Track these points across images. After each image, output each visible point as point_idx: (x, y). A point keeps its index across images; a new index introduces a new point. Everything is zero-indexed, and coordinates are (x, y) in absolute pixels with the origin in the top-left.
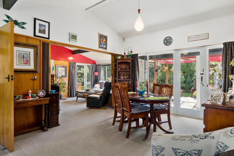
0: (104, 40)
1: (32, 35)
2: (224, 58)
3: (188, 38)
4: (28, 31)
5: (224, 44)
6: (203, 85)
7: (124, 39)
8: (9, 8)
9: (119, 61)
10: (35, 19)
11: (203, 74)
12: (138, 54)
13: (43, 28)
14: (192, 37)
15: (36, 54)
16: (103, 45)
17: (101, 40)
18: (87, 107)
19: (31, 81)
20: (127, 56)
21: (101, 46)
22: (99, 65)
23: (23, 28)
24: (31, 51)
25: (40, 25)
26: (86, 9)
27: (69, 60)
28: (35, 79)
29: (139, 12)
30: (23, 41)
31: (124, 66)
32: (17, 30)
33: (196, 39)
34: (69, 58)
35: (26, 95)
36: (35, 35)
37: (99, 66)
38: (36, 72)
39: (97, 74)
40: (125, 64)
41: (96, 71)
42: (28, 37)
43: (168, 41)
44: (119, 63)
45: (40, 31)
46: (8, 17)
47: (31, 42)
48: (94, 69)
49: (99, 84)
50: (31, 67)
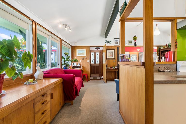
1: (113, 45)
4: (112, 44)
8: (106, 38)
10: (114, 39)
13: (117, 41)
15: (114, 52)
19: (113, 63)
23: (110, 43)
24: (113, 51)
25: (116, 40)
26: (137, 26)
27: (137, 51)
28: (114, 62)
29: (157, 25)
30: (110, 48)
32: (108, 44)
34: (137, 50)
35: (111, 67)
36: (114, 45)
38: (114, 59)
42: (112, 46)
45: (116, 43)
46: (106, 41)
47: (113, 48)
50: (113, 57)
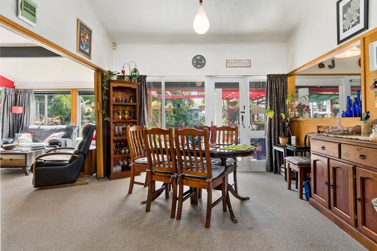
0: (87, 37)
2: (269, 93)
3: (227, 62)
5: (268, 75)
6: (244, 127)
7: (114, 44)
9: (116, 85)
11: (244, 112)
12: (146, 76)
14: (231, 61)
16: (84, 47)
17: (82, 35)
18: (35, 187)
20: (131, 77)
21: (81, 48)
22: (25, 92)
29: (201, 1)
31: (120, 96)
33: (237, 65)
37: (27, 94)
39: (19, 110)
40: (122, 91)
41: (16, 103)
43: (199, 62)
44: (115, 89)
48: (11, 99)
49: (29, 133)
